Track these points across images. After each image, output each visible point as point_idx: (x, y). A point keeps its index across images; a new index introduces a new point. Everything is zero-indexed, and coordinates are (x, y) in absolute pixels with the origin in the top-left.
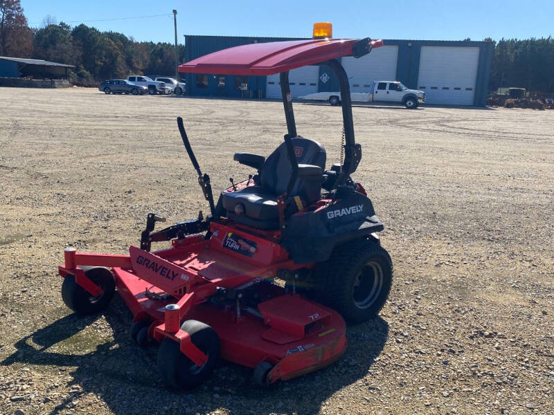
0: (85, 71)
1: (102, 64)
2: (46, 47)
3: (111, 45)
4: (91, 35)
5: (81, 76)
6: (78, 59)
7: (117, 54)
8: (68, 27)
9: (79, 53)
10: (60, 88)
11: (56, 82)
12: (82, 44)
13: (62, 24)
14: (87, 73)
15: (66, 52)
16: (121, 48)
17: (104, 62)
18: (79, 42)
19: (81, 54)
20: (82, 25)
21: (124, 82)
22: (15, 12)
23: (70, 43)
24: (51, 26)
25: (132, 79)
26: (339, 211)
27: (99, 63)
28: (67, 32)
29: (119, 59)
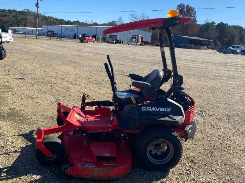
0: (218, 43)
1: (227, 40)
2: (203, 32)
3: (233, 31)
4: (225, 27)
5: (216, 45)
6: (216, 37)
7: (235, 36)
8: (215, 24)
9: (217, 35)
10: (202, 49)
11: (202, 47)
12: (220, 31)
13: (212, 22)
14: (220, 44)
15: (211, 34)
16: (238, 33)
17: (229, 39)
18: (218, 30)
19: (218, 35)
20: (221, 23)
21: (229, 48)
22: (193, 18)
23: (214, 31)
24: (208, 23)
25: (234, 47)
26: (150, 108)
27: (226, 39)
28: (214, 26)
29: (236, 38)
